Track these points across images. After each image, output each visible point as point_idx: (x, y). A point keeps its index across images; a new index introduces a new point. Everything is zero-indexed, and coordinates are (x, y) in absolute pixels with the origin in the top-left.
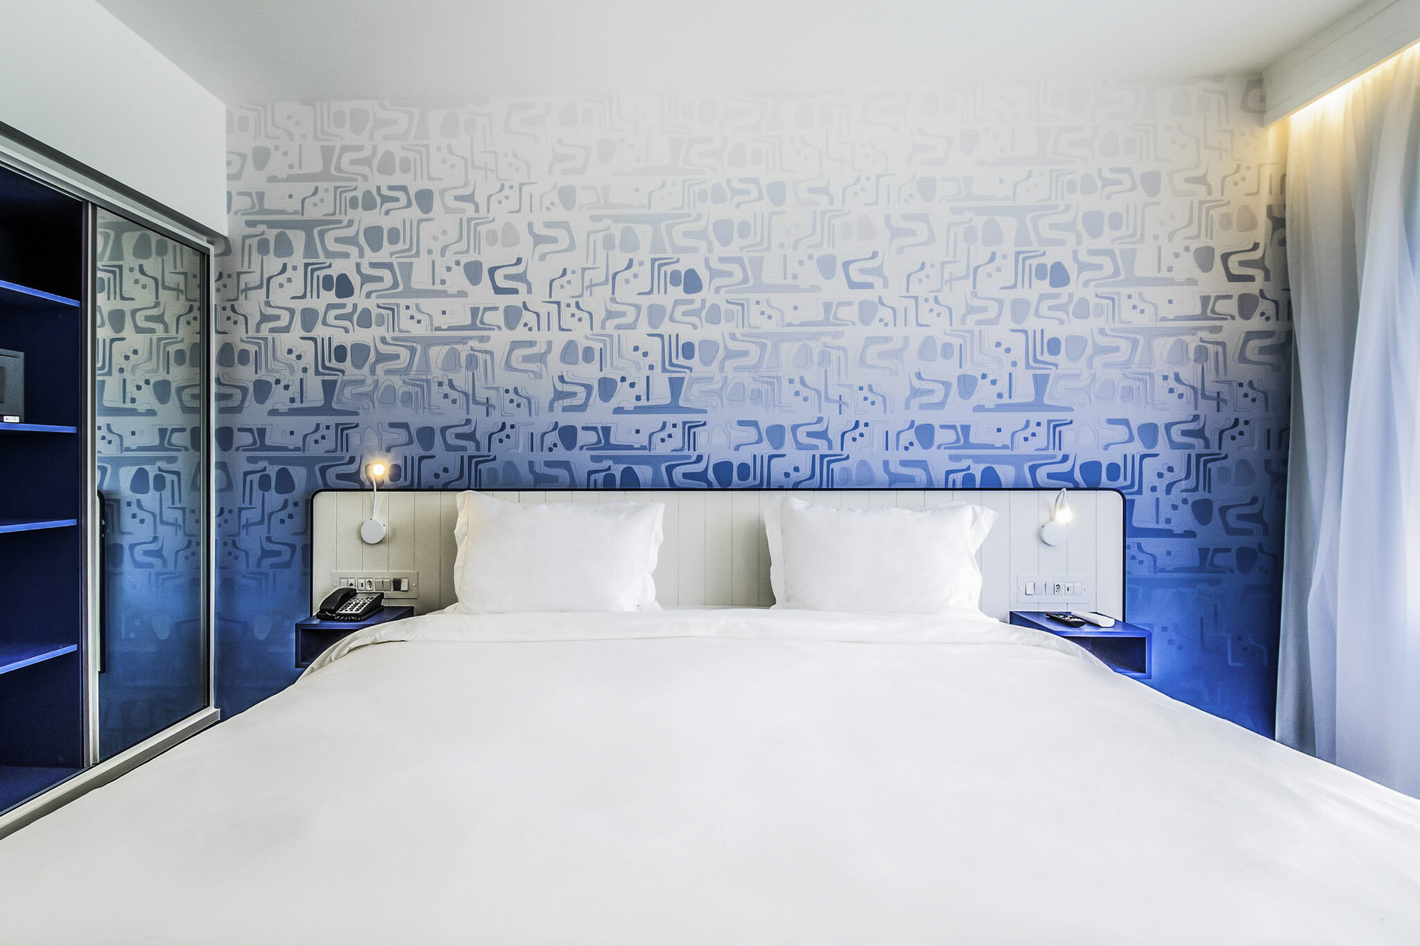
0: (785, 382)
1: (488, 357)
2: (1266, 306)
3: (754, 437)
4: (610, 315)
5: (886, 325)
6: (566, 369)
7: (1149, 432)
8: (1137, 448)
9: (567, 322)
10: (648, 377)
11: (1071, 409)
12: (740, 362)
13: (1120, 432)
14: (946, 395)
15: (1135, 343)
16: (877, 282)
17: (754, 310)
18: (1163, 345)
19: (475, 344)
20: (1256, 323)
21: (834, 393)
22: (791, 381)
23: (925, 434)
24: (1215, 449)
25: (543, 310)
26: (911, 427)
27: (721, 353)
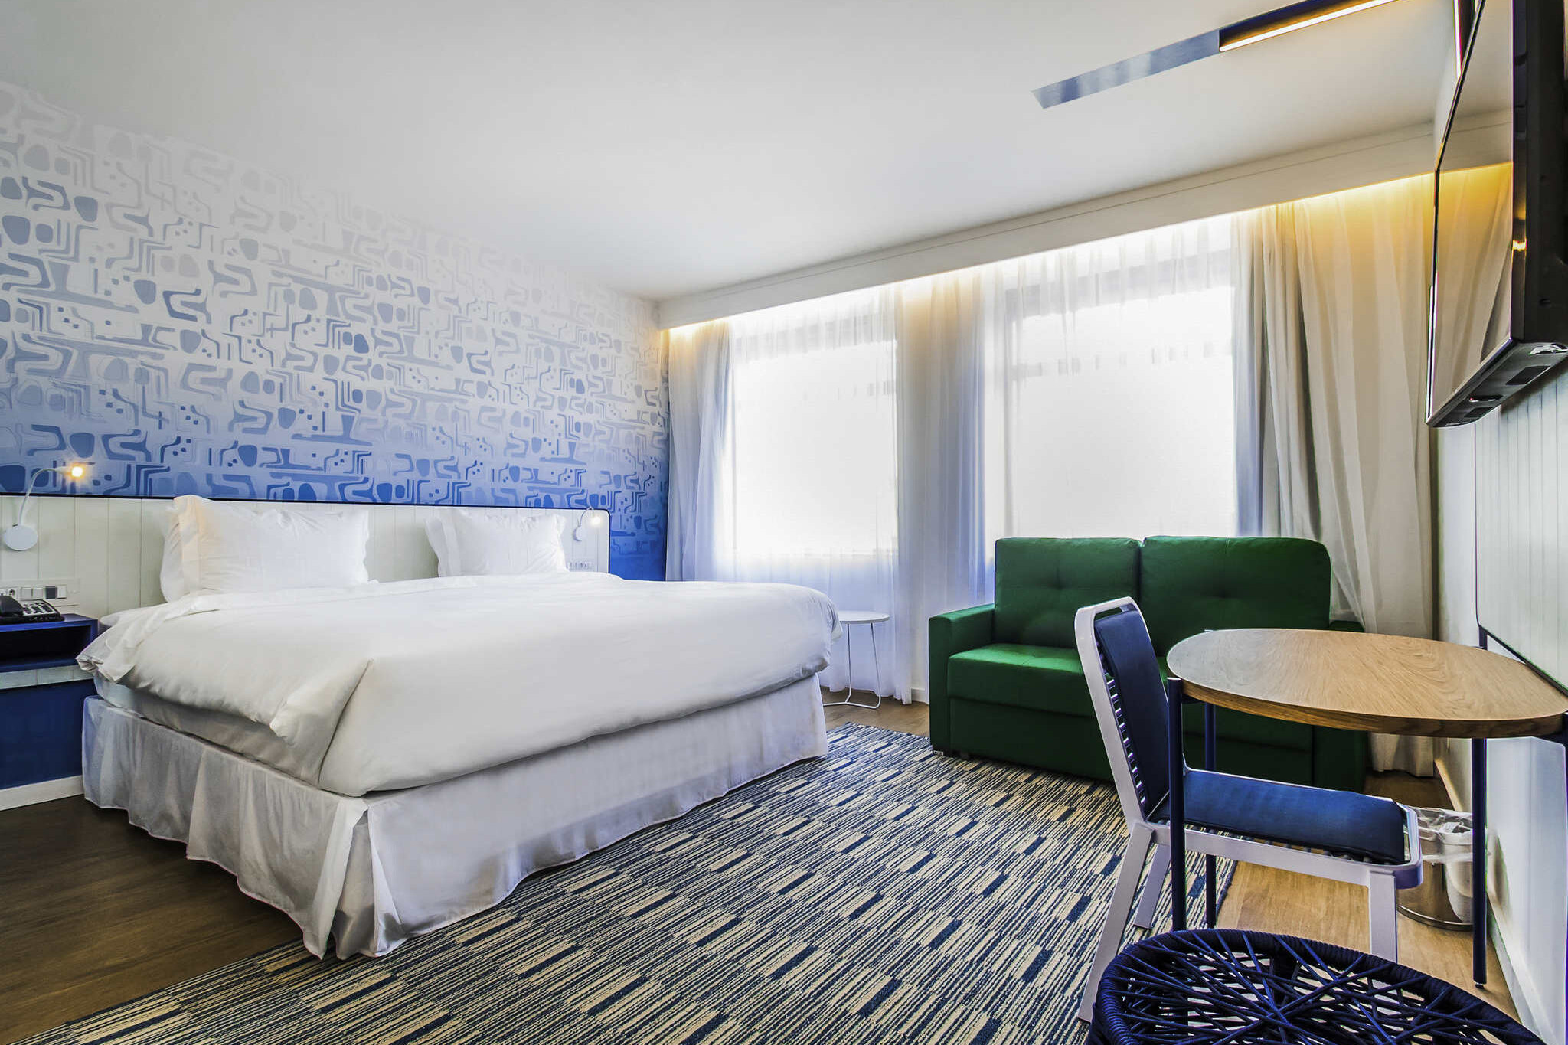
0: (430, 430)
1: (162, 374)
2: (660, 420)
3: (408, 467)
4: (289, 357)
5: (493, 400)
6: (246, 396)
7: (617, 478)
8: (612, 488)
9: (247, 355)
10: (324, 413)
11: (585, 464)
12: (400, 410)
13: (605, 479)
14: (526, 449)
15: (612, 430)
16: (488, 371)
17: (408, 375)
18: (623, 433)
19: (148, 360)
20: (656, 428)
21: (462, 440)
22: (434, 429)
23: (515, 472)
24: (642, 491)
25: (224, 341)
26: (507, 468)
27: (383, 402)
